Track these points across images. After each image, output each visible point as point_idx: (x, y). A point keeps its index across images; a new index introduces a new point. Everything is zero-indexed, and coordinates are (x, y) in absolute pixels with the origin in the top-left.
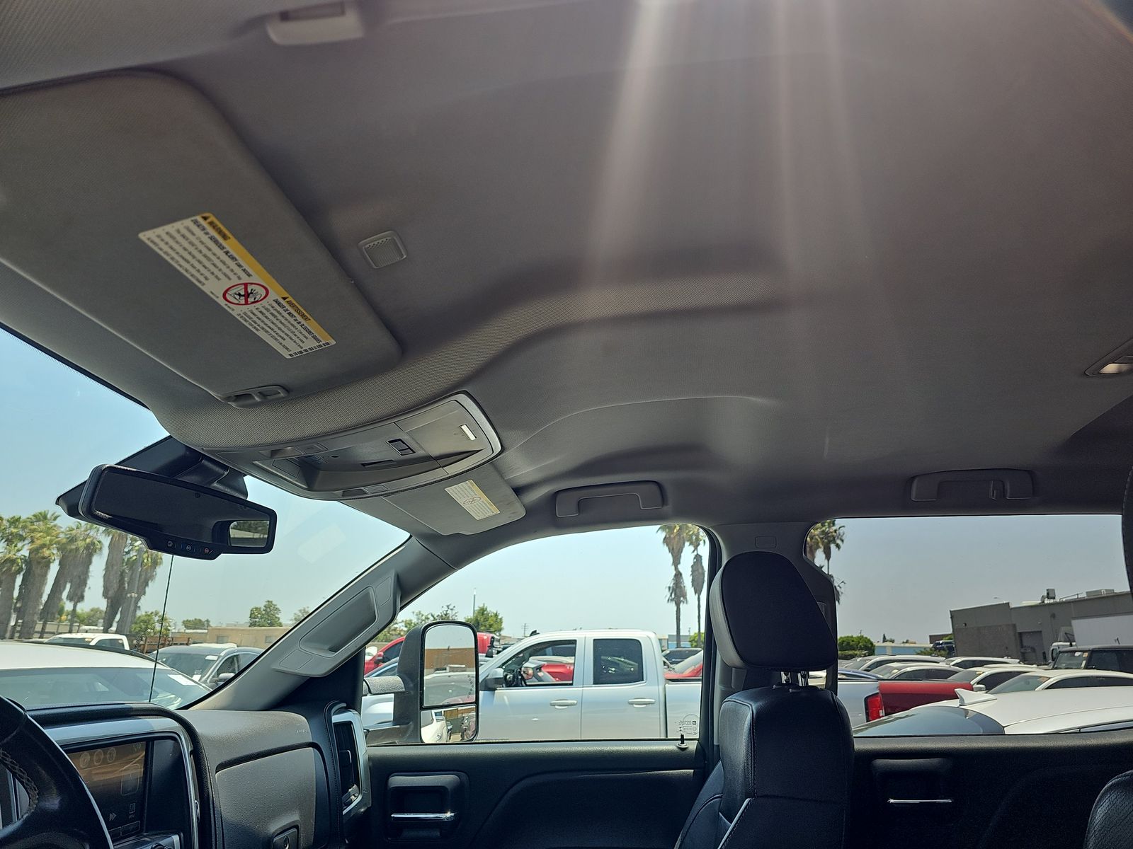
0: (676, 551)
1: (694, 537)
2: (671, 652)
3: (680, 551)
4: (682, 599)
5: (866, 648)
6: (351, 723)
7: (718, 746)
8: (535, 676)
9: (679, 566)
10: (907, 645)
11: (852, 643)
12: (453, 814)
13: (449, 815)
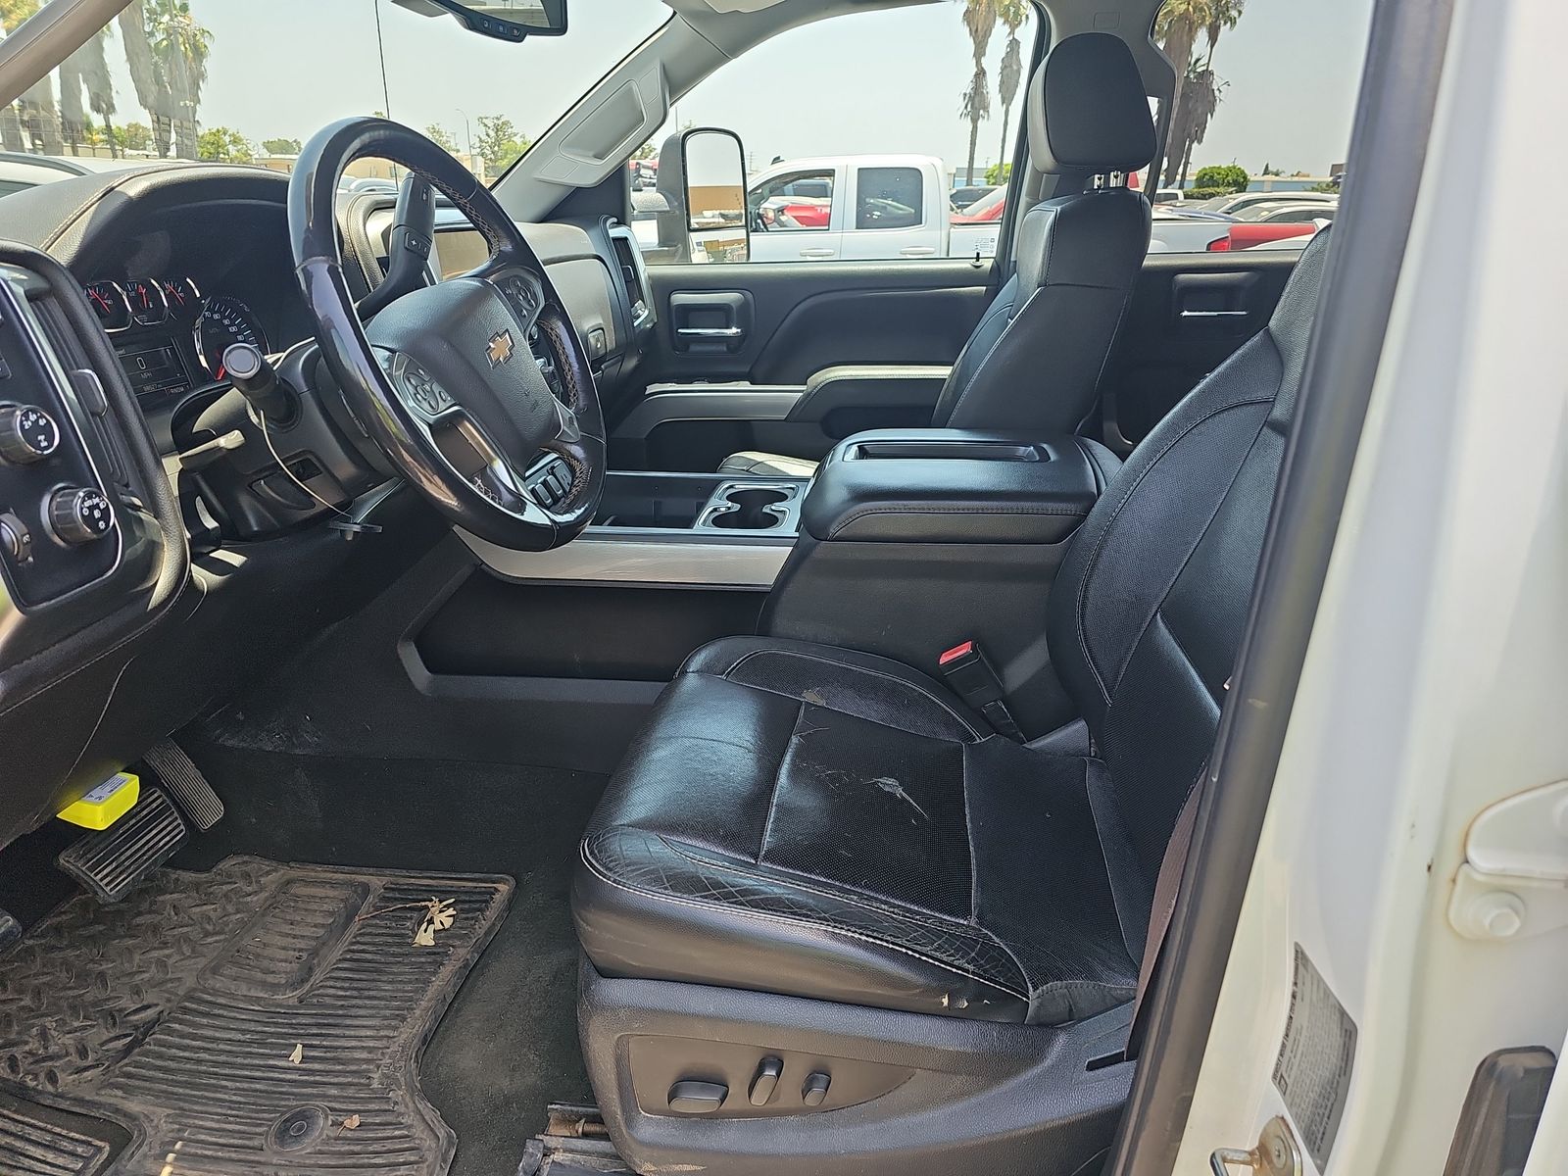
0: (980, 33)
1: (1012, 9)
2: (958, 192)
3: (987, 33)
4: (981, 112)
5: (1235, 183)
6: (626, 239)
7: (1016, 262)
8: (776, 220)
9: (983, 60)
10: (1296, 179)
11: (1216, 177)
12: (739, 330)
13: (734, 330)
